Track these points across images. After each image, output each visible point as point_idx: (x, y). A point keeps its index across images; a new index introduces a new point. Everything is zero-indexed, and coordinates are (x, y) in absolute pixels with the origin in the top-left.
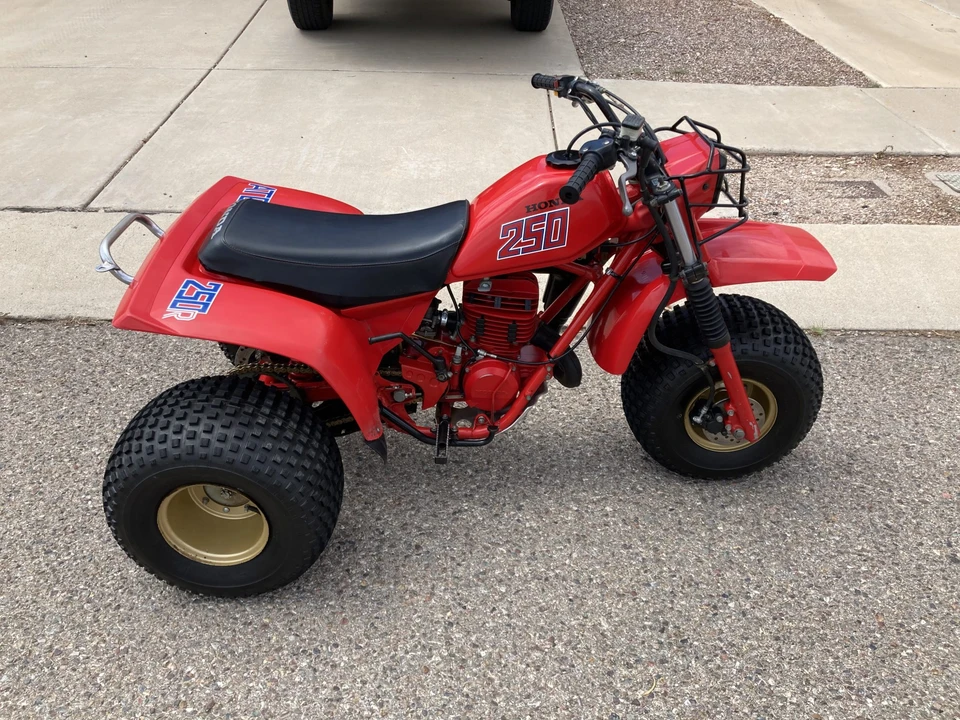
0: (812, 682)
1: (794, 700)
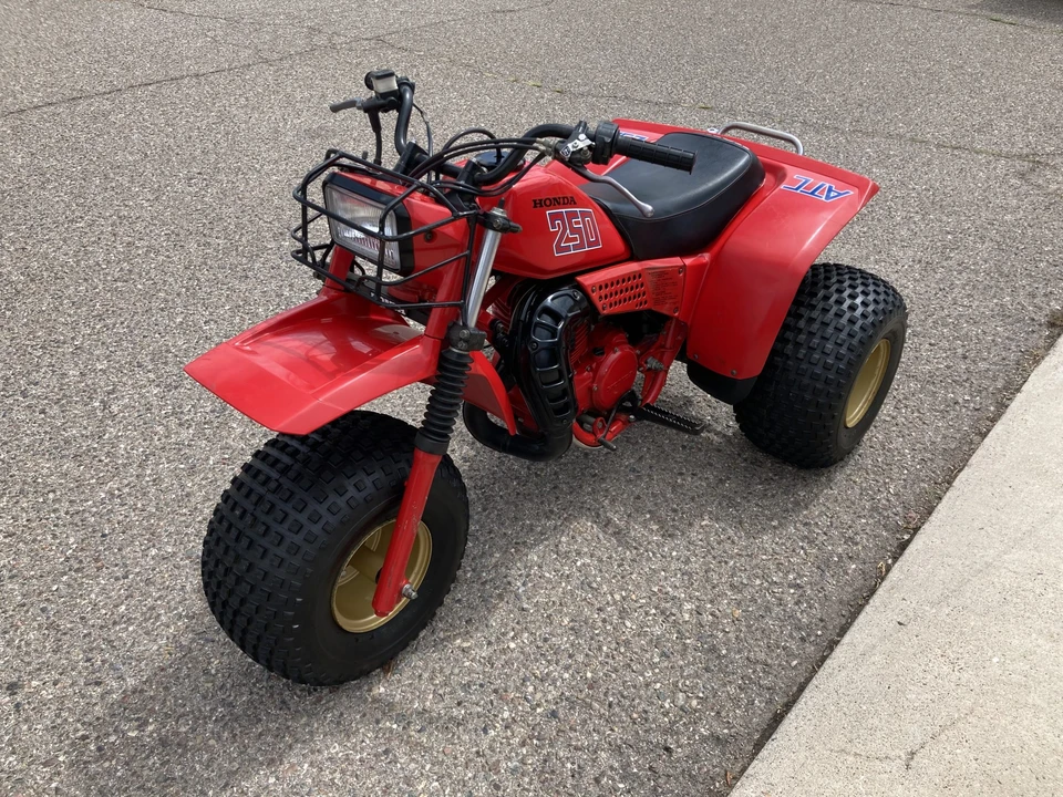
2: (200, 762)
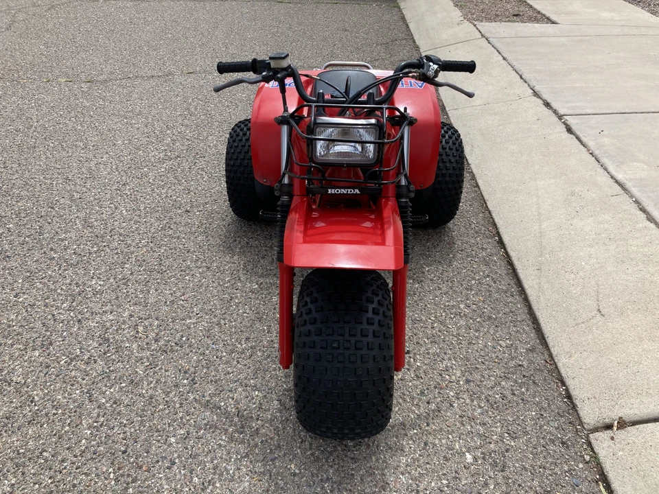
0: (114, 406)
1: (107, 393)
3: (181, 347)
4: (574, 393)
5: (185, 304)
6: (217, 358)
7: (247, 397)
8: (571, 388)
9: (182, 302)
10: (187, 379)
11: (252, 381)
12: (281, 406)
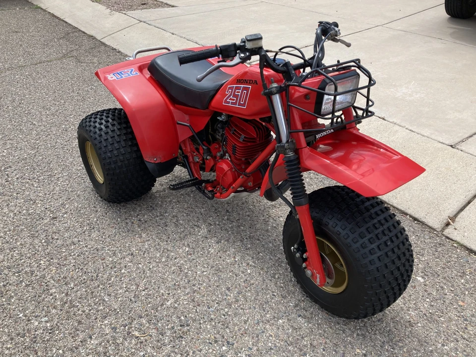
2: (417, 354)
3: (188, 325)
4: (416, 216)
5: (148, 292)
6: (225, 316)
7: (279, 328)
8: (413, 214)
9: (144, 292)
10: (224, 345)
11: (268, 316)
12: (305, 318)
